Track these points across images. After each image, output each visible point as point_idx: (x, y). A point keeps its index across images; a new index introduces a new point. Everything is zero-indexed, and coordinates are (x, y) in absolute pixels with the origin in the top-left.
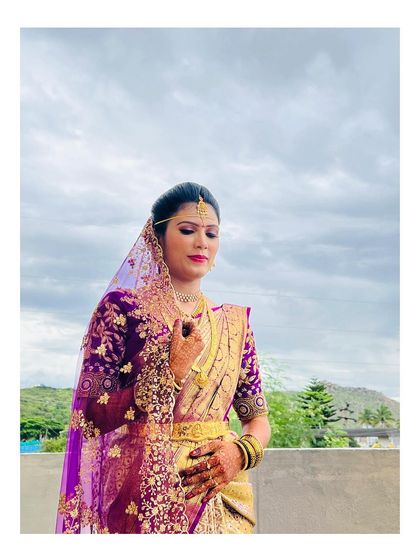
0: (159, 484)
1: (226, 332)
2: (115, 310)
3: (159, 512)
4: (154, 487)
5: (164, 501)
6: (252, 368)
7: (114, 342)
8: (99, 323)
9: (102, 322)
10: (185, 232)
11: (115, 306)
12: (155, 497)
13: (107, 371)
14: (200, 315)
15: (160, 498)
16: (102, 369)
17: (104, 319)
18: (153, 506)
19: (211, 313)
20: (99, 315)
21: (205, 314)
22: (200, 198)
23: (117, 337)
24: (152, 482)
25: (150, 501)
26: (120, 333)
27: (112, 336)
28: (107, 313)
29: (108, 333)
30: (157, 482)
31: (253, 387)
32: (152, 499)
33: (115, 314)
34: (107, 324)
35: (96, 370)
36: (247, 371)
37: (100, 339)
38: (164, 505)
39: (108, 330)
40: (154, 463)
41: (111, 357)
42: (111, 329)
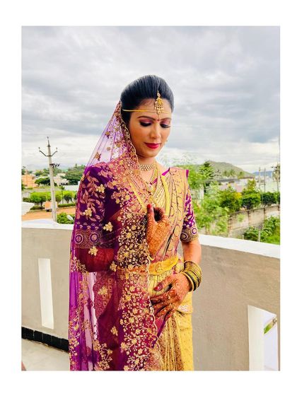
0: (137, 322)
1: (174, 192)
2: (95, 183)
3: (138, 341)
4: (133, 324)
5: (141, 333)
6: (189, 211)
7: (96, 206)
8: (84, 192)
9: (86, 192)
10: (143, 124)
11: (95, 179)
12: (134, 332)
13: (93, 229)
14: (156, 180)
15: (138, 331)
16: (89, 227)
17: (88, 189)
18: (133, 338)
19: (163, 177)
20: (84, 186)
21: (159, 179)
22: (159, 94)
23: (98, 202)
24: (132, 320)
25: (131, 335)
26: (101, 200)
27: (94, 202)
28: (89, 185)
29: (92, 200)
30: (135, 320)
31: (190, 223)
32: (132, 333)
33: (95, 186)
34: (90, 193)
35: (85, 228)
36: (186, 213)
37: (86, 204)
38: (142, 336)
39: (91, 198)
40: (133, 307)
41: (95, 218)
42: (93, 197)
